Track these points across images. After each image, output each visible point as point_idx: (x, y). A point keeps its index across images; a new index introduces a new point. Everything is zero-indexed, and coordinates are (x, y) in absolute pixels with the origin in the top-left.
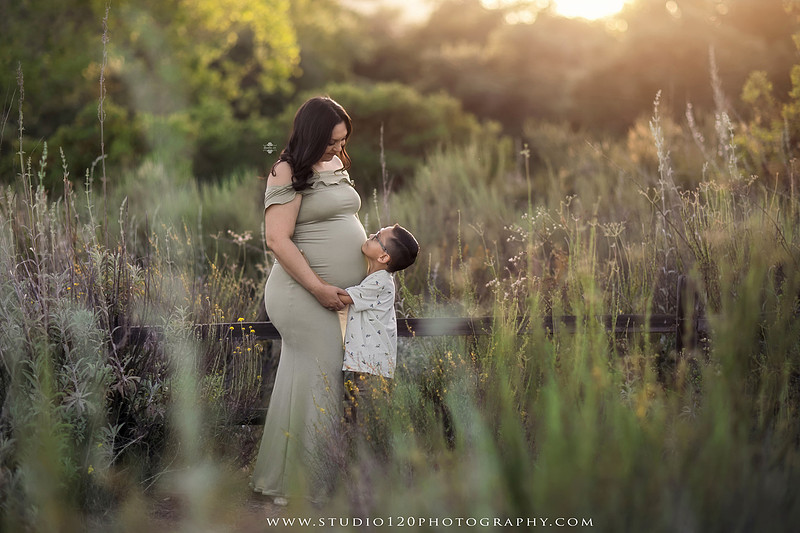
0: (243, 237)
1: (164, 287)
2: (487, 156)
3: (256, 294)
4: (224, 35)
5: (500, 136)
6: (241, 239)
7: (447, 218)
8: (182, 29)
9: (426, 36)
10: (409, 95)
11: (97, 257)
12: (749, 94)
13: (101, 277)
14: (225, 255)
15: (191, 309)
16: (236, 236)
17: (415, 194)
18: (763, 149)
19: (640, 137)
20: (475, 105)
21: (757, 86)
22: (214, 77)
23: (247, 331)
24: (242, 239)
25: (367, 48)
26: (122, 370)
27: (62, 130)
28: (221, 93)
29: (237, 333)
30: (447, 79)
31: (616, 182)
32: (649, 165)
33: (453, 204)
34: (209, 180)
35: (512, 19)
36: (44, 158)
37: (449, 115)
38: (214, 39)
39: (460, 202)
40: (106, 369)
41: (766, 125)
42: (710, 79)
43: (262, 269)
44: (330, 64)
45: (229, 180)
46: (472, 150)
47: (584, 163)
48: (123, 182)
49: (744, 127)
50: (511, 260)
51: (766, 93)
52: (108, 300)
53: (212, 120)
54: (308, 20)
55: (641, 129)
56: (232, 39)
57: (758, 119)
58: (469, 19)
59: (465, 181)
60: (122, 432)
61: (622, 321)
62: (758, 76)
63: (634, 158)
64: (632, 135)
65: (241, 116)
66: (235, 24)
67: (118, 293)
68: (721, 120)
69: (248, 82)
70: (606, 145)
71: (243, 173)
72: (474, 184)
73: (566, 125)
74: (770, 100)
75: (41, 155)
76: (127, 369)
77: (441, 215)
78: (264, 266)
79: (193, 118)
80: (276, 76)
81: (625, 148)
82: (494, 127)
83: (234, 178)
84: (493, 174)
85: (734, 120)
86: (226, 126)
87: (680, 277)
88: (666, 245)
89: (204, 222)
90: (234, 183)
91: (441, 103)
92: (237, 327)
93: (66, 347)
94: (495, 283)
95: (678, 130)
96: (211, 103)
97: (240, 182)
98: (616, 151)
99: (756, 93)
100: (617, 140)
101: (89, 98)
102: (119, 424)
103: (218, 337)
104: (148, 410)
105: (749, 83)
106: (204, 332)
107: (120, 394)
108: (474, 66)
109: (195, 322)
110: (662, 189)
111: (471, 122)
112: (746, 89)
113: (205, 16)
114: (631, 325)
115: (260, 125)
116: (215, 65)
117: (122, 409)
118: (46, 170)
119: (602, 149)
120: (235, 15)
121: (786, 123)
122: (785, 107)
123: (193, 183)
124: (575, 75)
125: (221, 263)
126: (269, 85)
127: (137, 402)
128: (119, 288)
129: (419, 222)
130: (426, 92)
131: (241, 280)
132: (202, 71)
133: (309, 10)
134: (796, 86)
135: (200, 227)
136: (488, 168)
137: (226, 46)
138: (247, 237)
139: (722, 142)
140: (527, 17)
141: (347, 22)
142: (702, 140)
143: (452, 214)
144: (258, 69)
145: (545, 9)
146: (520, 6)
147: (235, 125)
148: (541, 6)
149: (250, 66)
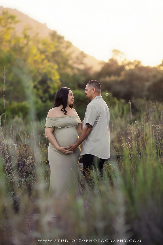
2: (121, 109)
4: (37, 77)
5: (125, 104)
11: (5, 142)
13: (6, 148)
14: (42, 141)
15: (33, 156)
22: (35, 91)
26: (14, 175)
31: (160, 114)
35: (127, 68)
37: (108, 98)
40: (9, 175)
44: (71, 85)
45: (43, 120)
47: (150, 109)
50: (128, 137)
52: (8, 155)
56: (40, 78)
58: (114, 68)
65: (44, 102)
66: (40, 74)
67: (11, 153)
69: (46, 91)
72: (117, 118)
73: (145, 98)
76: (15, 175)
80: (54, 89)
82: (123, 101)
84: (123, 113)
86: (40, 105)
94: (124, 144)
98: (160, 104)
100: (160, 102)
102: (13, 191)
107: (13, 182)
108: (116, 82)
109: (34, 160)
111: (115, 99)
116: (35, 87)
117: (14, 187)
119: (156, 105)
120: (41, 71)
124: (148, 84)
126: (52, 92)
128: (11, 151)
133: (64, 69)
136: (121, 112)
137: (38, 81)
140: (132, 67)
141: (76, 71)
144: (49, 87)
145: (137, 64)
146: (129, 64)
147: (43, 104)
148: (136, 63)
149: (46, 86)
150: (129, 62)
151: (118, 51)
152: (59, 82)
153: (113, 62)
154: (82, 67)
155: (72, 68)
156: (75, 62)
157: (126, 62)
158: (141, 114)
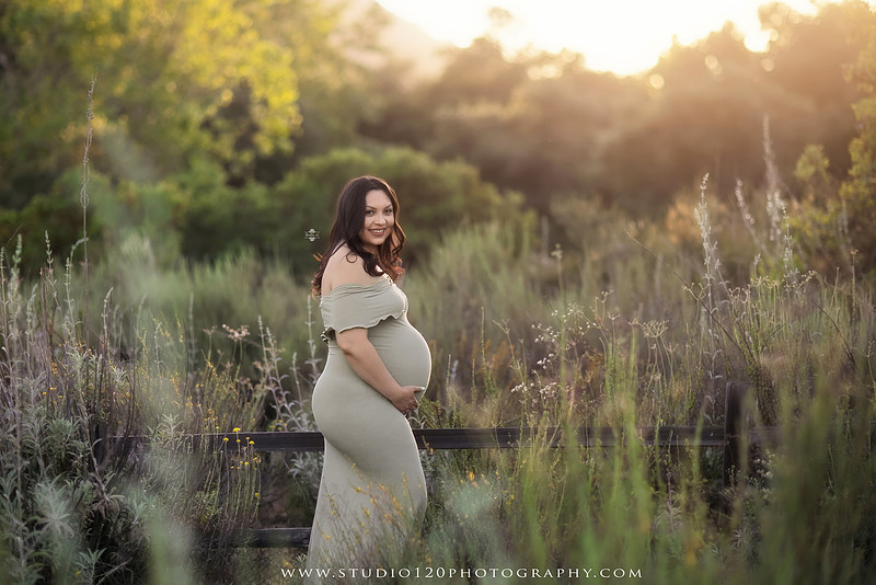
0: (240, 333)
1: (151, 389)
2: (510, 235)
3: (254, 395)
4: (218, 92)
5: (523, 209)
6: (237, 335)
7: (467, 307)
8: (171, 86)
9: (440, 92)
10: (422, 162)
11: (77, 358)
12: (803, 170)
13: (81, 381)
14: (219, 351)
15: (181, 418)
16: (231, 331)
17: (430, 278)
18: (817, 232)
19: (680, 216)
20: (494, 173)
21: (812, 162)
22: (206, 138)
23: (244, 443)
24: (239, 335)
25: (374, 106)
26: (103, 488)
27: (37, 200)
28: (214, 156)
29: (232, 445)
30: (463, 143)
31: (654, 266)
32: (691, 248)
33: (473, 291)
34: (200, 259)
35: (536, 74)
36: (18, 252)
37: (466, 185)
38: (206, 97)
39: (481, 291)
40: (86, 486)
41: (819, 203)
42: (763, 152)
43: (260, 367)
44: (334, 123)
45: (223, 260)
46: (493, 229)
47: (617, 245)
48: (106, 260)
49: (795, 204)
50: (540, 362)
51: (822, 170)
52: (88, 407)
53: (204, 188)
54: (309, 74)
55: (682, 207)
56: (227, 97)
57: (811, 198)
58: (487, 74)
59: (486, 265)
60: (103, 557)
61: (664, 433)
62: (814, 150)
63: (674, 239)
64: (672, 214)
65: (236, 183)
66: (229, 79)
67: (100, 400)
68: (773, 201)
69: (244, 143)
70: (642, 224)
71: (237, 253)
72: (495, 269)
73: (598, 201)
74: (827, 178)
75: (15, 249)
76: (109, 488)
77: (460, 304)
78: (263, 363)
79: (183, 186)
80: (275, 137)
81: (663, 229)
82: (516, 198)
83: (228, 257)
84: (517, 254)
85: (786, 197)
86: (220, 197)
87: (728, 384)
88: (712, 345)
89: (196, 313)
90: (228, 265)
91: (456, 171)
92: (232, 437)
93: (41, 462)
94: (522, 388)
95: (723, 208)
96: (202, 168)
97: (234, 261)
98: (653, 229)
99: (811, 170)
100: (654, 219)
101: (67, 163)
102: (100, 548)
103: (211, 449)
104: (132, 533)
105: (804, 158)
106: (196, 443)
107: (100, 514)
108: (494, 125)
109: (185, 433)
110: (709, 285)
111: (491, 193)
112: (800, 164)
113: (197, 71)
114: (674, 438)
115: (257, 193)
116: (207, 125)
117: (102, 533)
118: (19, 265)
119: (637, 227)
120: (231, 71)
121: (844, 204)
122: (844, 186)
123: (183, 263)
124: (605, 138)
125: (215, 359)
126: (266, 147)
127: (120, 524)
128: (100, 394)
129: (435, 311)
130: (441, 157)
131: (237, 380)
132: (193, 130)
133: (311, 64)
134: (856, 163)
135: (191, 317)
136: (511, 248)
137: (220, 104)
138: (244, 333)
139: (774, 225)
140: (551, 72)
141: (352, 77)
142: (752, 221)
143: (473, 302)
144: (254, 128)
145: (571, 64)
146: (545, 59)
147: (230, 194)
148: (566, 60)
149: (244, 126)
150: (544, 52)
151: (506, 12)
152: (293, 111)
153: (486, 50)
154: (373, 61)
155: (340, 63)
156: (348, 43)
157: (533, 54)
158: (583, 260)
